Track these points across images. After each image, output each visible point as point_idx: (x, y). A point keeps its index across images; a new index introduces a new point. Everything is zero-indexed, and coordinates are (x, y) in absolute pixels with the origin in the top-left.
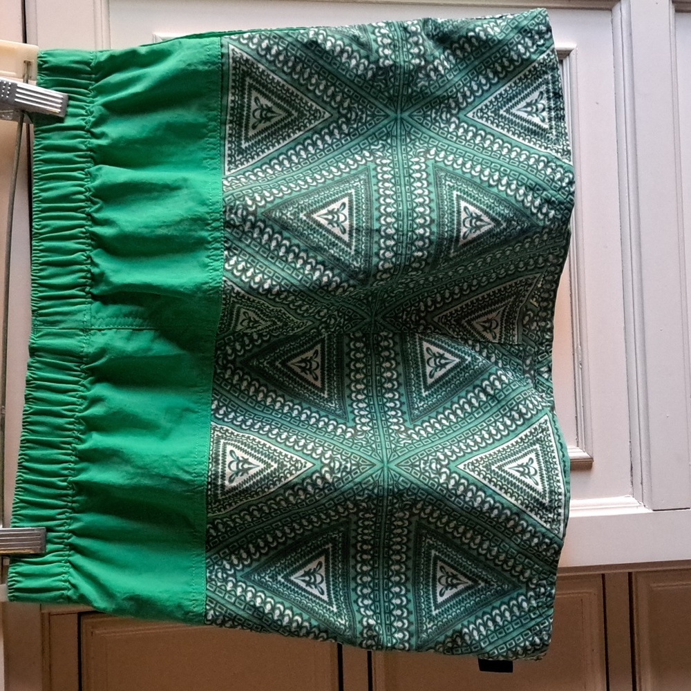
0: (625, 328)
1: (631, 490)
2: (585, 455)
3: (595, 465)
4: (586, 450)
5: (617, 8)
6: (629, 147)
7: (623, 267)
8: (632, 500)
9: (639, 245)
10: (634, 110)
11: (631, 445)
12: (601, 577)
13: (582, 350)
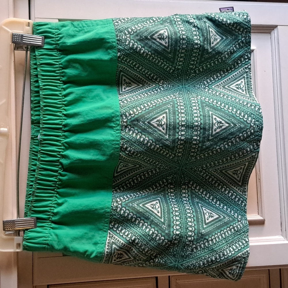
0: (278, 164)
1: (281, 233)
2: (262, 218)
3: (266, 222)
4: (262, 216)
5: (273, 32)
6: (278, 89)
7: (276, 139)
8: (281, 237)
9: (283, 130)
10: (280, 74)
11: (281, 214)
12: (268, 271)
13: (260, 174)
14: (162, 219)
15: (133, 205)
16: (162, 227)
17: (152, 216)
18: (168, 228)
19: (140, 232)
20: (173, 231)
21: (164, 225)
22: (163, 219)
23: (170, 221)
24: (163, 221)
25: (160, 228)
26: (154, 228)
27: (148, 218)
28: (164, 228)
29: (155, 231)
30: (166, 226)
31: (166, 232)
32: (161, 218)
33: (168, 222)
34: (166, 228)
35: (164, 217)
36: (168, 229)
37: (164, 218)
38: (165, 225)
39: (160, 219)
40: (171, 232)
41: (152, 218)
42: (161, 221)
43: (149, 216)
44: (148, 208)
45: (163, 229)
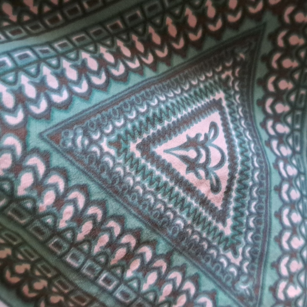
14: (224, 223)
15: (92, 142)
16: (223, 260)
17: (182, 209)
18: (251, 268)
19: (111, 294)
20: (276, 284)
21: (230, 254)
22: (230, 222)
23: (267, 231)
24: (228, 232)
25: (209, 264)
26: (182, 269)
27: (159, 223)
28: (233, 270)
29: (184, 280)
30: (244, 259)
31: (243, 287)
32: (222, 217)
33: (255, 238)
34: (239, 269)
35: (236, 209)
36: (250, 275)
37: (235, 218)
38: (235, 253)
39: (214, 223)
40: (266, 291)
41: (179, 222)
42: (221, 234)
43: (166, 209)
44: (167, 168)
45: (223, 272)
